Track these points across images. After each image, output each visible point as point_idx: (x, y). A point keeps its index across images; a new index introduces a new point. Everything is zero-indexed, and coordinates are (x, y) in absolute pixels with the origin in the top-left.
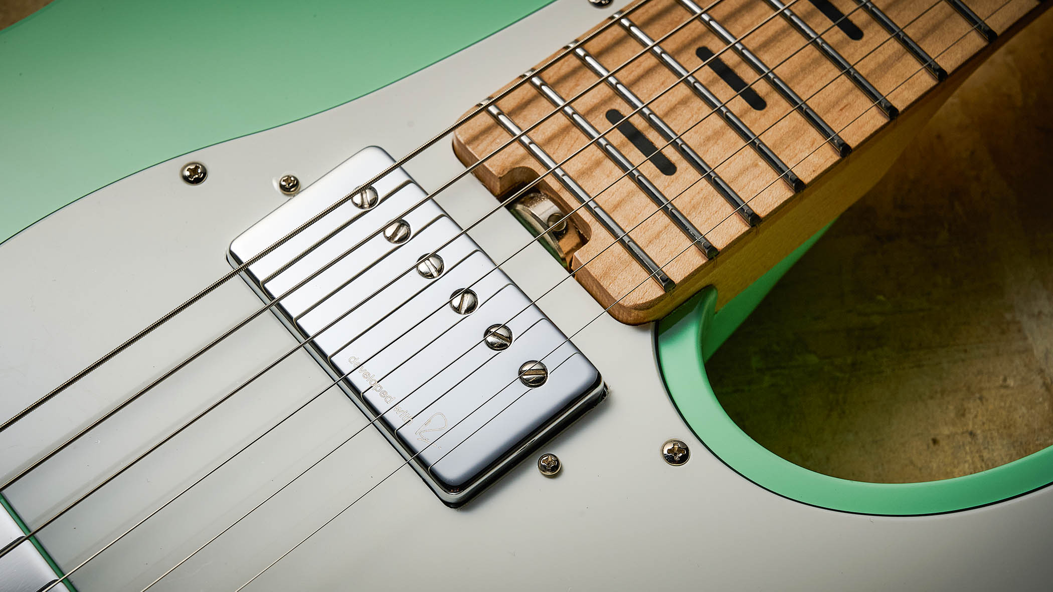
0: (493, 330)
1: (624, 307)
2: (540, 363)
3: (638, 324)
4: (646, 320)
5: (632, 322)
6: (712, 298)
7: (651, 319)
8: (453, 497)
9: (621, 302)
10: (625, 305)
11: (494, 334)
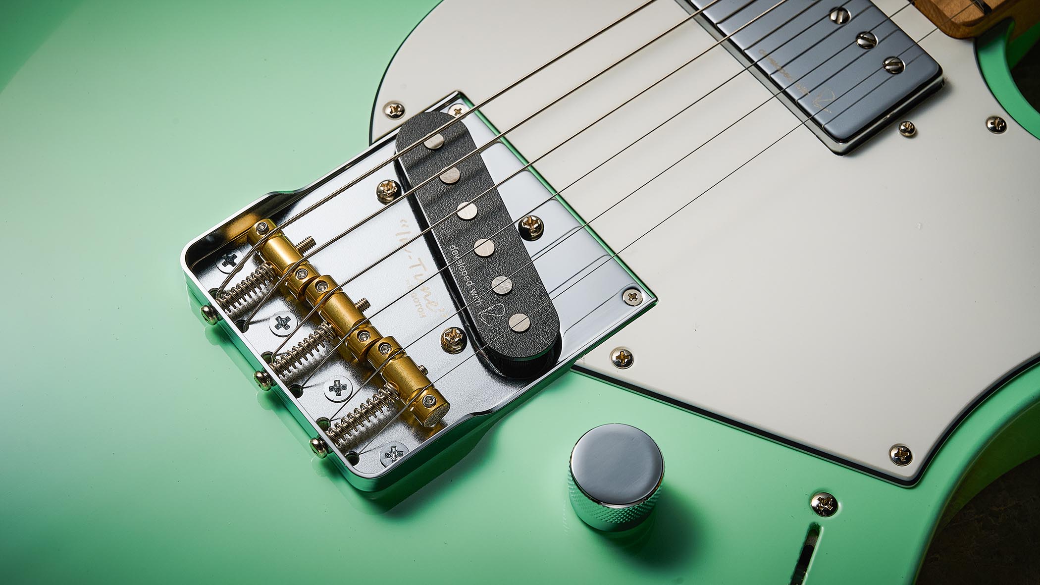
0: (862, 35)
1: (956, 24)
2: (897, 58)
3: (964, 38)
4: (969, 36)
5: (959, 37)
6: (1012, 25)
7: (972, 35)
8: (842, 147)
9: (953, 20)
10: (956, 22)
11: (863, 38)
